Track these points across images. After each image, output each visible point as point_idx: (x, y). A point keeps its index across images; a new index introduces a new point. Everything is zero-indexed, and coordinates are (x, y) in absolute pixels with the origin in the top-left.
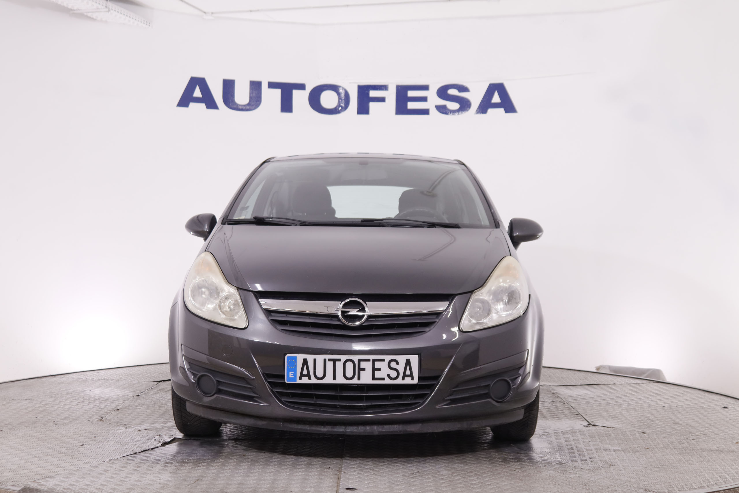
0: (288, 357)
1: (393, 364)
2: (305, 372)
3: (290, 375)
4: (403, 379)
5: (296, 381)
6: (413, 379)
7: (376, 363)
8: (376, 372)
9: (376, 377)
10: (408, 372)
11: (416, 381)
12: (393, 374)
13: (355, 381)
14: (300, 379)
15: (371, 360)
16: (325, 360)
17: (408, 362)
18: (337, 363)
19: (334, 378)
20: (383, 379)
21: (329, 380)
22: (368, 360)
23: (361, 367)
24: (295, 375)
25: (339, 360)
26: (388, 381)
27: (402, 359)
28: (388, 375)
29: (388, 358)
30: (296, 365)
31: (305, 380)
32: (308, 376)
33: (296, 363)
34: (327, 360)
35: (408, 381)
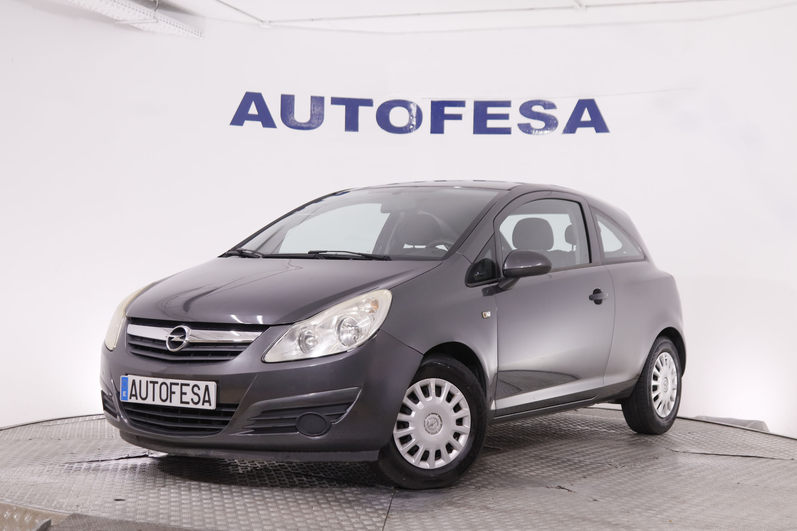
0: (122, 377)
1: (196, 389)
2: (134, 393)
3: (124, 394)
4: (203, 404)
5: (127, 400)
6: (210, 405)
7: (183, 387)
8: (183, 396)
9: (183, 400)
10: (207, 399)
11: (213, 407)
12: (196, 399)
13: (167, 404)
14: (130, 398)
15: (180, 384)
16: (147, 382)
17: (207, 388)
18: (156, 385)
19: (154, 400)
20: (188, 403)
21: (149, 401)
22: (177, 384)
23: (173, 390)
24: (127, 394)
25: (157, 383)
26: (191, 406)
27: (202, 384)
28: (192, 399)
29: (192, 383)
30: (128, 385)
31: (133, 400)
32: (135, 395)
33: (128, 383)
34: (149, 382)
35: (206, 406)
